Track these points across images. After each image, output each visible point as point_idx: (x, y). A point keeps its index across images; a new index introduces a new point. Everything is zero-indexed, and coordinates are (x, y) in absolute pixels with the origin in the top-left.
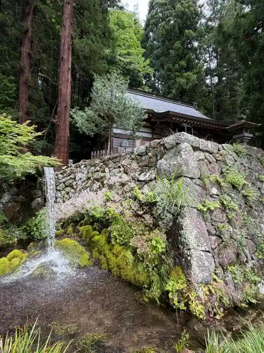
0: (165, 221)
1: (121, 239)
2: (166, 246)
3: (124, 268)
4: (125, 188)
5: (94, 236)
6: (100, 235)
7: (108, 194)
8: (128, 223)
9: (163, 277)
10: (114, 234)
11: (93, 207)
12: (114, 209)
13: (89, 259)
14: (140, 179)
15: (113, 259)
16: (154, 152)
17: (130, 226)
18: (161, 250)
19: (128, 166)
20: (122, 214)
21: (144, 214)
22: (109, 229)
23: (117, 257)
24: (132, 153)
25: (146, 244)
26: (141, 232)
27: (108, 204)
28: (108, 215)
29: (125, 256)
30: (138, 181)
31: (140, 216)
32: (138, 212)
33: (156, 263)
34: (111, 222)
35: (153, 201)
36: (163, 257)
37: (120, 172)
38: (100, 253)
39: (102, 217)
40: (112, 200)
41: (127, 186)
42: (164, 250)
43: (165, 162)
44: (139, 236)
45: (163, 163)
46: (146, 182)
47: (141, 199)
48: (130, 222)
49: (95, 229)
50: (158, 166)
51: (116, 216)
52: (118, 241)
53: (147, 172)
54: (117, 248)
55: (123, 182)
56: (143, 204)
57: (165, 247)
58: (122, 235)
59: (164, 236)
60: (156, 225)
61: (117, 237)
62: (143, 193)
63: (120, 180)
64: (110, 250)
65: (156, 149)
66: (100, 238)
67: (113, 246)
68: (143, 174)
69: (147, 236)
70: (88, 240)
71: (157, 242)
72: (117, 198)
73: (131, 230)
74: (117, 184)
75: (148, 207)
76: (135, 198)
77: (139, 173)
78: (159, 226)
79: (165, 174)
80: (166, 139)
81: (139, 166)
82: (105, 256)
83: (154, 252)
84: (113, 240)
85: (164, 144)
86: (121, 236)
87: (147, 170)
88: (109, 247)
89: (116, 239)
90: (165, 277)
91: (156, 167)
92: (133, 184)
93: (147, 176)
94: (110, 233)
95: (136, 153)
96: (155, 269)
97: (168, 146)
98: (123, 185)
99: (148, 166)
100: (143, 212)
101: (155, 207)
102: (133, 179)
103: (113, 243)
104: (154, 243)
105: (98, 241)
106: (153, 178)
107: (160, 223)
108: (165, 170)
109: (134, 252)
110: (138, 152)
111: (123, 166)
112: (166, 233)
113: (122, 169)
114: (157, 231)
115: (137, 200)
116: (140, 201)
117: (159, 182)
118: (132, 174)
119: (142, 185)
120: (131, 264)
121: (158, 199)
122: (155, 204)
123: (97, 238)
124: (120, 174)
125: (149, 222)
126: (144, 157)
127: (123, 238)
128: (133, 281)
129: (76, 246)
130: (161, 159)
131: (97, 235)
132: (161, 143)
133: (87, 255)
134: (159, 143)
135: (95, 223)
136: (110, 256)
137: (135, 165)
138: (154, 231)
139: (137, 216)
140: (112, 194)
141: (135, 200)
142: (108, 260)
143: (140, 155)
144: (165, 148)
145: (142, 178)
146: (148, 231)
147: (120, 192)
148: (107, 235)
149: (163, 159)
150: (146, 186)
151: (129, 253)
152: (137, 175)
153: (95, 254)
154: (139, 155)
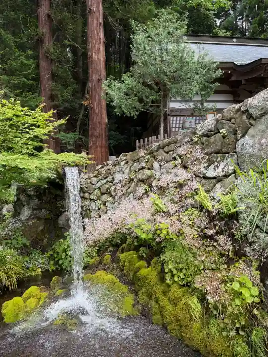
0: (256, 247)
1: (181, 275)
2: (260, 292)
3: (187, 326)
4: (183, 192)
5: (139, 269)
6: (148, 267)
7: (158, 202)
8: (190, 249)
9: (256, 351)
10: (170, 267)
11: (136, 224)
12: (167, 225)
13: (134, 306)
14: (208, 175)
15: (169, 308)
16: (230, 127)
17: (194, 255)
18: (250, 300)
19: (188, 156)
20: (181, 234)
21: (217, 233)
22: (162, 258)
23: (175, 305)
24: (194, 133)
25: (222, 286)
26: (214, 266)
27: (159, 218)
28: (159, 235)
29: (188, 306)
30: (205, 178)
31: (211, 237)
32: (206, 231)
33: (243, 323)
34: (164, 247)
35: (233, 210)
36: (255, 312)
37: (176, 166)
38: (150, 297)
39: (150, 239)
40: (164, 212)
41: (186, 187)
42: (257, 300)
43: (251, 142)
44: (209, 273)
45: (247, 143)
46: (219, 179)
47: (211, 209)
48: (193, 248)
49: (141, 258)
50: (238, 150)
51: (171, 237)
52: (176, 279)
53: (219, 162)
54: (176, 291)
55: (181, 182)
56: (214, 217)
57: (257, 293)
58: (182, 268)
59: (257, 274)
60: (239, 254)
61: (175, 272)
62: (213, 198)
63: (176, 179)
64: (165, 293)
65: (233, 121)
66: (148, 272)
67: (169, 286)
68: (213, 166)
69: (224, 273)
70: (132, 273)
71: (242, 285)
72: (172, 208)
73: (196, 262)
74: (171, 185)
75: (224, 222)
76: (201, 208)
77: (206, 165)
78: (245, 256)
79: (252, 162)
80: (250, 100)
81: (207, 154)
82: (157, 302)
83: (237, 302)
84: (168, 277)
85: (247, 110)
86: (181, 270)
87: (219, 159)
88: (162, 288)
89: (173, 276)
90: (259, 350)
91: (236, 152)
92: (195, 185)
93: (220, 169)
94: (163, 265)
95: (200, 133)
96: (241, 333)
97: (255, 112)
98: (180, 186)
99: (222, 152)
100: (215, 231)
101: (235, 222)
102: (196, 176)
103: (168, 281)
104: (236, 286)
105: (145, 277)
106: (230, 171)
107: (248, 250)
108: (251, 156)
109: (203, 301)
110: (203, 131)
111: (180, 157)
112: (259, 268)
113: (179, 161)
114: (241, 264)
115: (204, 211)
116: (209, 212)
117: (242, 177)
118: (194, 169)
119: (213, 185)
120: (198, 321)
121: (241, 208)
122: (235, 216)
123: (144, 272)
124: (175, 170)
125: (227, 248)
126: (213, 137)
127: (184, 275)
128: (202, 350)
129: (113, 283)
130: (243, 136)
131: (145, 267)
132: (243, 109)
133: (130, 299)
134: (239, 110)
135: (141, 249)
136: (164, 302)
137: (198, 153)
138: (237, 265)
139: (205, 237)
140: (164, 203)
141: (201, 211)
142: (162, 310)
143: (207, 135)
144: (250, 117)
145: (211, 173)
146: (226, 263)
147: (177, 199)
148: (159, 268)
149: (246, 136)
150: (218, 186)
151: (195, 300)
152: (203, 169)
153: (143, 298)
154: (204, 135)
